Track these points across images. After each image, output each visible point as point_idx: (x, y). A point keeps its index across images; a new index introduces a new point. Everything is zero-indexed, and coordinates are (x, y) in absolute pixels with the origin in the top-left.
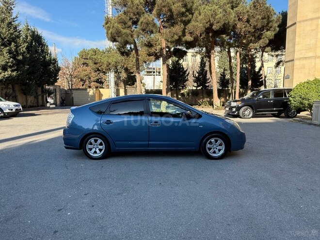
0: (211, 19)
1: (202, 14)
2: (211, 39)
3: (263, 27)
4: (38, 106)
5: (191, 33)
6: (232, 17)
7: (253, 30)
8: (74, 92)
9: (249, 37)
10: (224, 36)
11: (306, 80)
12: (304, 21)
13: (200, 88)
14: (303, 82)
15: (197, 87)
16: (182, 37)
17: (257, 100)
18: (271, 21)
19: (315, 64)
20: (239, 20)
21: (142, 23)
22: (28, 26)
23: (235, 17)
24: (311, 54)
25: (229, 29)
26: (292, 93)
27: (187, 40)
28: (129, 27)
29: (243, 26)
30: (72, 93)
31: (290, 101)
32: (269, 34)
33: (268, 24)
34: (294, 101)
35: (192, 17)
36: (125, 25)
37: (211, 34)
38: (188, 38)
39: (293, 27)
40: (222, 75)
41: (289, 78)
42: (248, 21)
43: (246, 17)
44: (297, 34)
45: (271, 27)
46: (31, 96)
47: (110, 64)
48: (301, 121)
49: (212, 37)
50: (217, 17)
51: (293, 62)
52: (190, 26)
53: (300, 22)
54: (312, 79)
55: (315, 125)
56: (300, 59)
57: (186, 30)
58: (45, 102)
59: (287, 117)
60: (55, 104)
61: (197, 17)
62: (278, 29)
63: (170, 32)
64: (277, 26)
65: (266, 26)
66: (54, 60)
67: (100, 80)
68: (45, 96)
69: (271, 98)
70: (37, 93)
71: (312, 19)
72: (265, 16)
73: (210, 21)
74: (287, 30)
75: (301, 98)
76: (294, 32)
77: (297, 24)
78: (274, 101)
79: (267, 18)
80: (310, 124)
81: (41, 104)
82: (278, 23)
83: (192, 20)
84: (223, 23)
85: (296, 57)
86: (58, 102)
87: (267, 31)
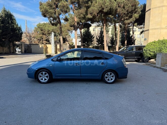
0: (103, 6)
1: (97, 3)
2: (103, 18)
3: (132, 11)
4: (10, 53)
5: (91, 14)
6: (115, 5)
7: (127, 13)
8: (32, 46)
9: (124, 17)
10: (110, 16)
11: (153, 41)
12: (155, 8)
13: (100, 45)
14: (152, 42)
15: (98, 45)
16: (86, 16)
17: (126, 52)
18: (137, 8)
19: (161, 32)
20: (119, 6)
21: (60, 6)
22: (5, 9)
23: (116, 5)
24: (158, 27)
25: (113, 12)
26: (145, 48)
27: (89, 17)
28: (54, 8)
29: (121, 10)
30: (31, 47)
31: (144, 53)
32: (136, 16)
33: (135, 9)
34: (146, 53)
35: (92, 4)
36: (51, 7)
37: (103, 15)
38: (89, 16)
39: (149, 11)
40: (112, 38)
41: (146, 40)
42: (124, 7)
43: (122, 5)
44: (151, 15)
45: (137, 11)
46: (6, 47)
47: (49, 31)
48: (150, 65)
49: (104, 16)
50: (106, 5)
51: (148, 31)
52: (90, 10)
53: (153, 8)
54: (157, 40)
55: (157, 67)
56: (152, 29)
57: (88, 12)
58: (15, 51)
59: (143, 62)
60: (21, 52)
61: (94, 4)
62: (140, 12)
63: (78, 12)
64: (140, 11)
65: (134, 10)
66: (19, 28)
67: (48, 40)
68: (14, 48)
69: (134, 51)
70: (9, 46)
71: (159, 7)
72: (133, 4)
73: (102, 7)
74: (146, 13)
75: (150, 51)
76: (150, 14)
77: (151, 10)
78: (135, 53)
79: (135, 6)
80: (155, 67)
81: (12, 52)
82: (141, 9)
83: (91, 6)
84: (110, 8)
85: (150, 28)
86: (23, 51)
87: (135, 14)
